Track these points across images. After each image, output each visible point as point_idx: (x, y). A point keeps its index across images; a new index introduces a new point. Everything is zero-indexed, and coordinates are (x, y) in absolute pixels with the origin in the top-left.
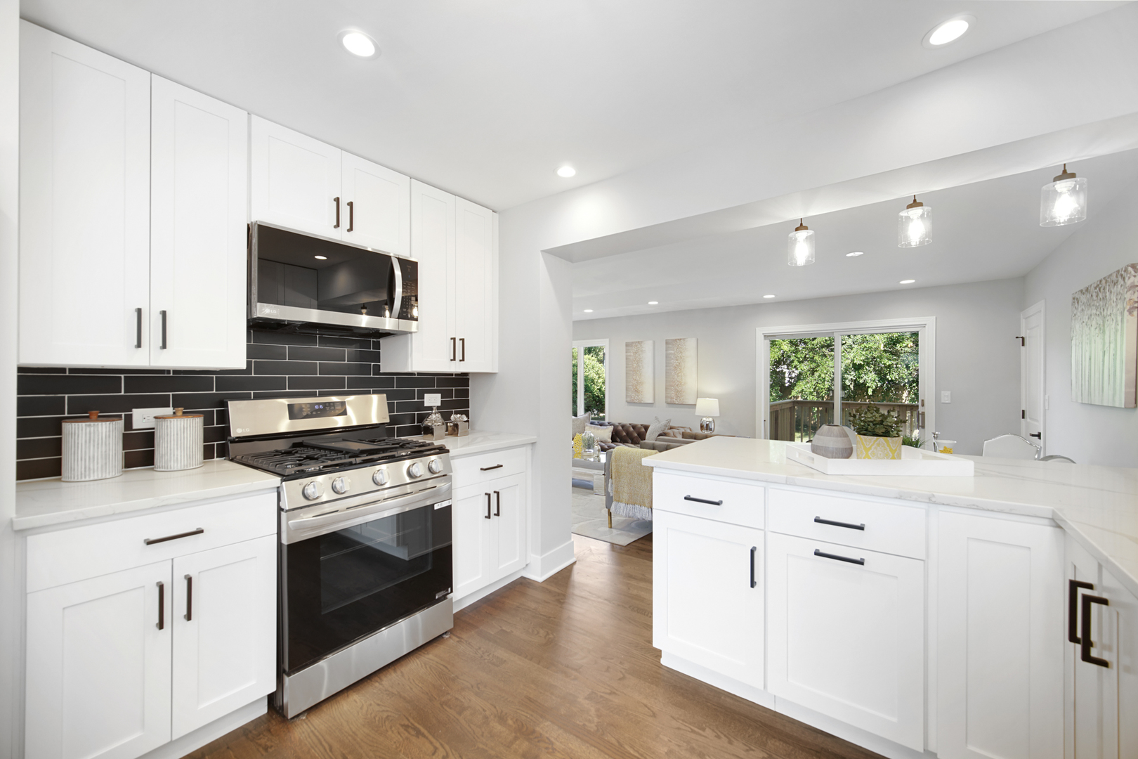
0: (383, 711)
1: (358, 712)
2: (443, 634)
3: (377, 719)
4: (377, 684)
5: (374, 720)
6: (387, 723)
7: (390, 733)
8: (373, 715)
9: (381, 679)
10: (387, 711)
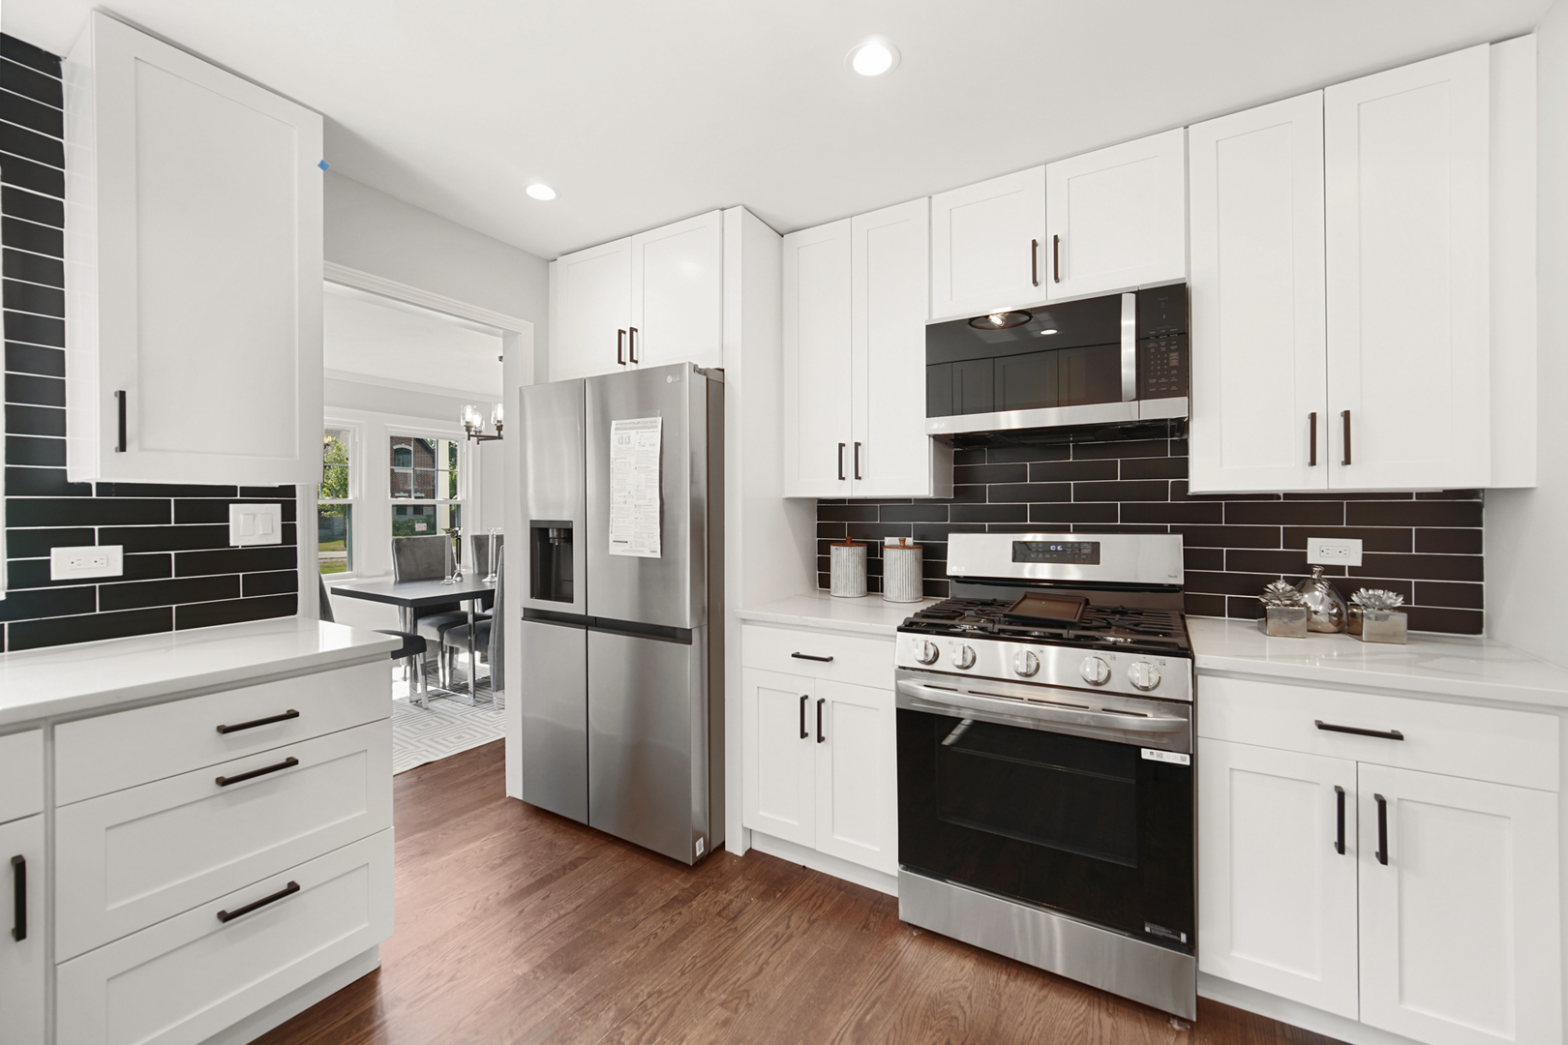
0: (962, 1008)
1: (947, 980)
2: (1175, 1017)
3: (946, 1007)
4: (1004, 977)
5: (942, 1004)
6: (945, 1022)
7: (929, 1033)
8: (951, 999)
9: (1016, 978)
10: (965, 1013)
